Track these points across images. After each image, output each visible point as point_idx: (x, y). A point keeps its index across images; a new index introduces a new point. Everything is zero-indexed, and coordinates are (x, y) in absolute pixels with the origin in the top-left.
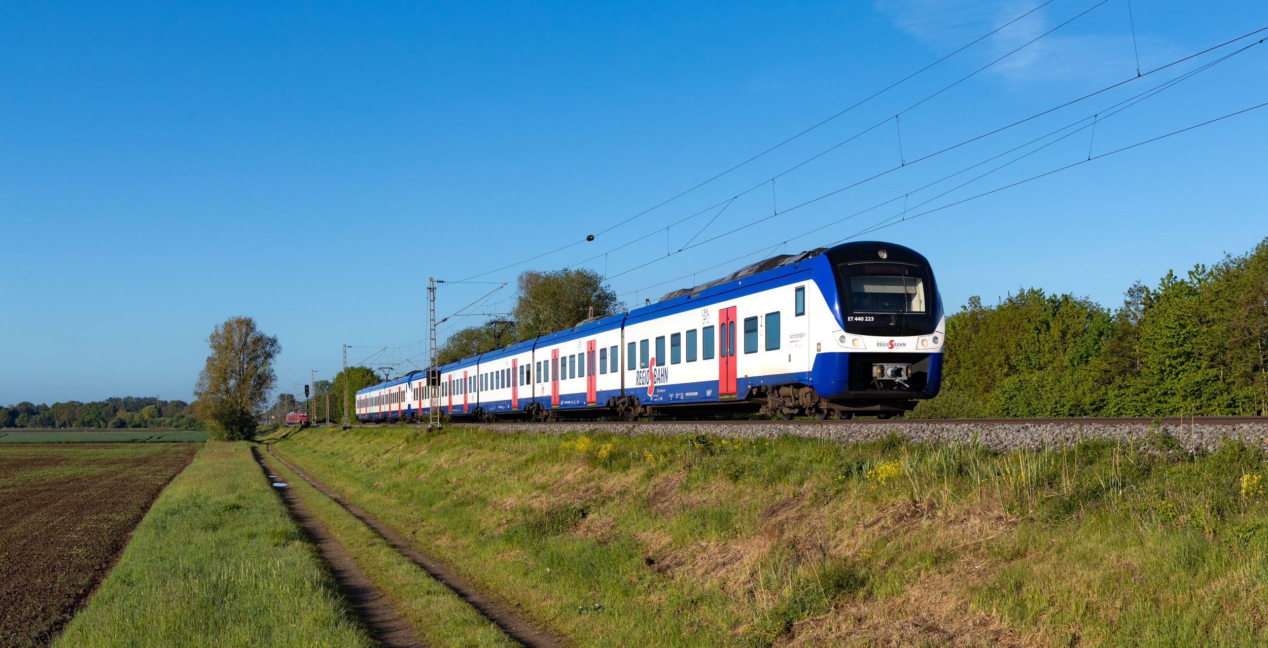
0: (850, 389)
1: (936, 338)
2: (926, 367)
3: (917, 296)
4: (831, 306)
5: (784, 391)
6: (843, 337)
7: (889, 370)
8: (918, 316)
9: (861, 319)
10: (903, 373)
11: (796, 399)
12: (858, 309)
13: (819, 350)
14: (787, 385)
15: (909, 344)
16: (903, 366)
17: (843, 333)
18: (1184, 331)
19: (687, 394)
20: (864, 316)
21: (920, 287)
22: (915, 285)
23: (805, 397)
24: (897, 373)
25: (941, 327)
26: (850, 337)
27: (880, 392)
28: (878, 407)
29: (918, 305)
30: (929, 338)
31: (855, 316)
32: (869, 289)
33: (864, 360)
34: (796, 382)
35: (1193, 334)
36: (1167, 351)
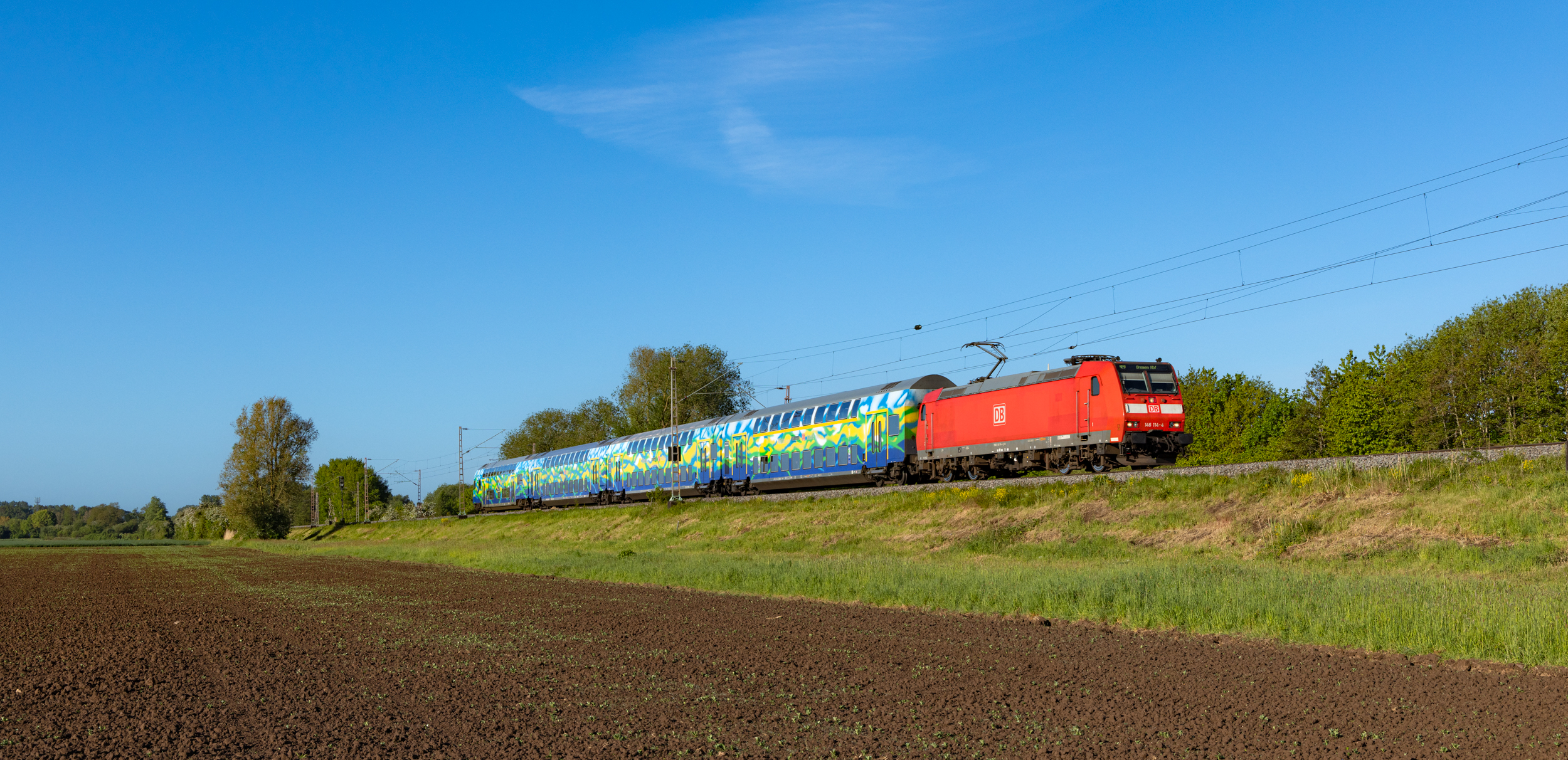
18: (1371, 411)
35: (1379, 414)
36: (1354, 429)
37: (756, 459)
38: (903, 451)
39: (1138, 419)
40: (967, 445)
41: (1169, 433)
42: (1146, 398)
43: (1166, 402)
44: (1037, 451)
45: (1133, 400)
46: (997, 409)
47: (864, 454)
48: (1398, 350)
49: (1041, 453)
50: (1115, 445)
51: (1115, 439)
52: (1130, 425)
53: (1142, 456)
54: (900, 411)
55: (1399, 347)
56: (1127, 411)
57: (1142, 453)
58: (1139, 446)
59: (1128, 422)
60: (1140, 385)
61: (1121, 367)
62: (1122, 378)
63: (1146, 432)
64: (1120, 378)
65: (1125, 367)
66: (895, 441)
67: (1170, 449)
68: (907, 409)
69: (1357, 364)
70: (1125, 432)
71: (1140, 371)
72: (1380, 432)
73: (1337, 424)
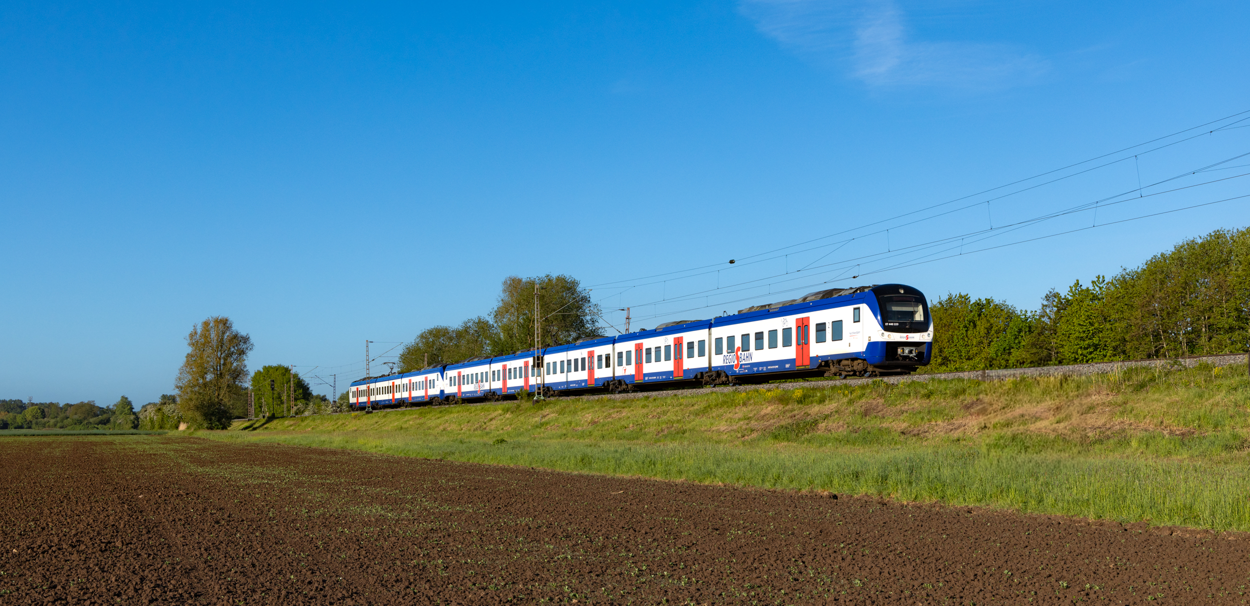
0: (887, 360)
1: (929, 334)
2: (924, 349)
3: (918, 313)
4: (876, 316)
5: (844, 362)
6: (883, 333)
7: (907, 350)
8: (919, 323)
9: (892, 324)
10: (913, 352)
11: (852, 367)
12: (892, 319)
13: (870, 340)
14: (847, 359)
15: (916, 337)
16: (914, 348)
17: (883, 331)
18: (1093, 328)
19: (769, 367)
20: (893, 322)
21: (920, 308)
22: (918, 307)
23: (858, 366)
24: (911, 352)
25: (931, 328)
26: (887, 333)
27: (901, 362)
28: (899, 370)
29: (919, 317)
30: (925, 334)
31: (889, 323)
32: (895, 309)
33: (891, 347)
34: (853, 357)
35: (1099, 330)
36: (1079, 343)
48: (1115, 280)
55: (1116, 277)
69: (1082, 290)
72: (1100, 345)
73: (1066, 338)
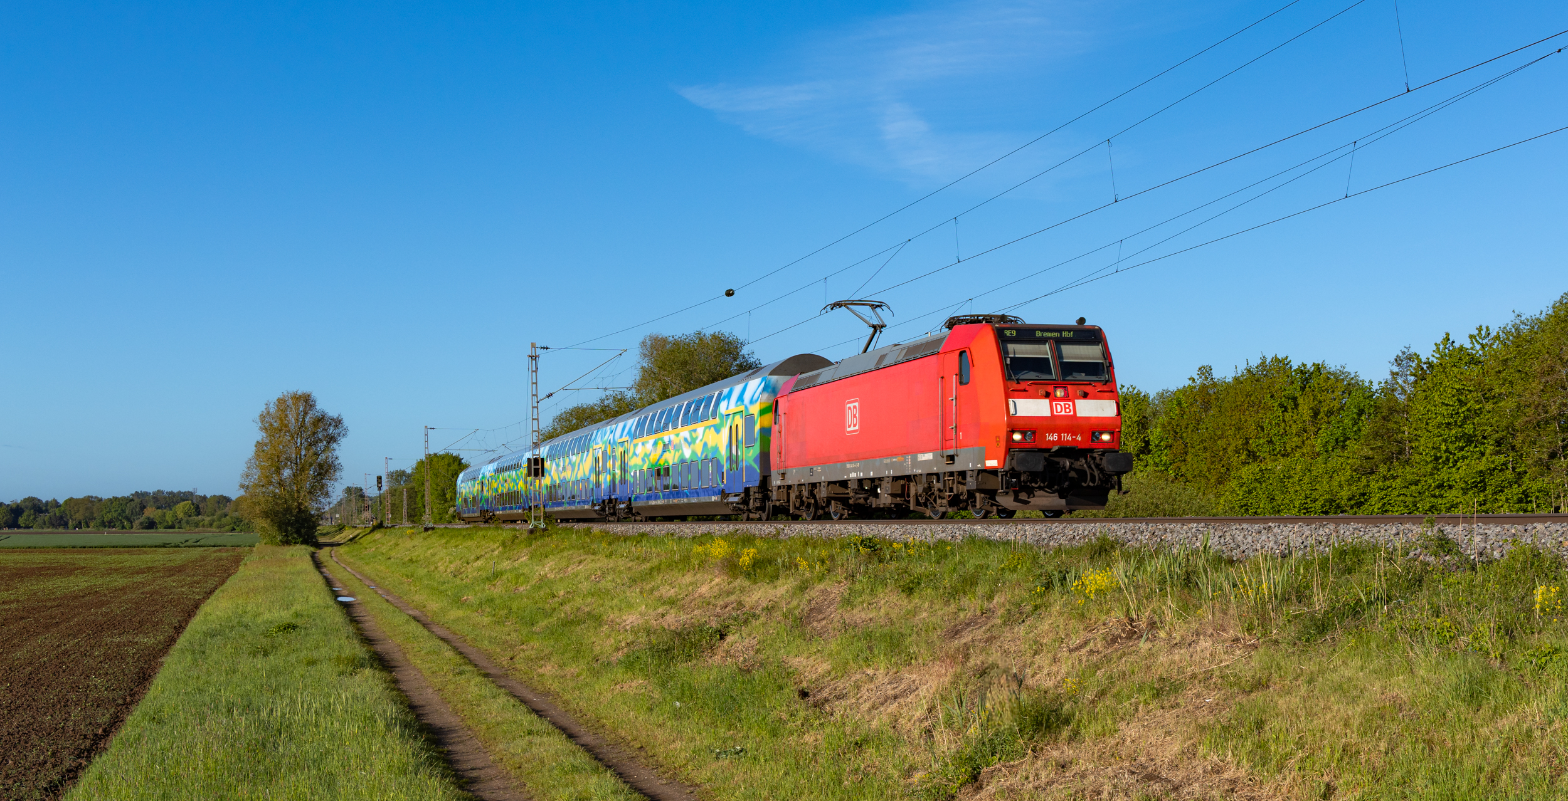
18: (1464, 409)
35: (1476, 413)
36: (1442, 432)
37: (635, 472)
38: (758, 471)
39: (1030, 427)
40: (818, 464)
41: (1092, 451)
42: (1050, 389)
43: (1085, 396)
44: (896, 479)
45: (1025, 394)
46: (850, 408)
47: (723, 473)
48: (1503, 332)
49: (902, 482)
50: (993, 472)
51: (992, 463)
52: (1017, 437)
53: (1041, 493)
54: (755, 409)
55: (1505, 328)
56: (1012, 411)
57: (1040, 488)
58: (1034, 476)
59: (1013, 432)
60: (1040, 365)
61: (1008, 333)
62: (1007, 352)
63: (1048, 450)
64: (1003, 353)
65: (1014, 333)
66: (750, 455)
67: (1093, 479)
68: (764, 406)
69: (1454, 348)
70: (1008, 451)
71: (1042, 341)
72: (1476, 436)
73: (1423, 425)
